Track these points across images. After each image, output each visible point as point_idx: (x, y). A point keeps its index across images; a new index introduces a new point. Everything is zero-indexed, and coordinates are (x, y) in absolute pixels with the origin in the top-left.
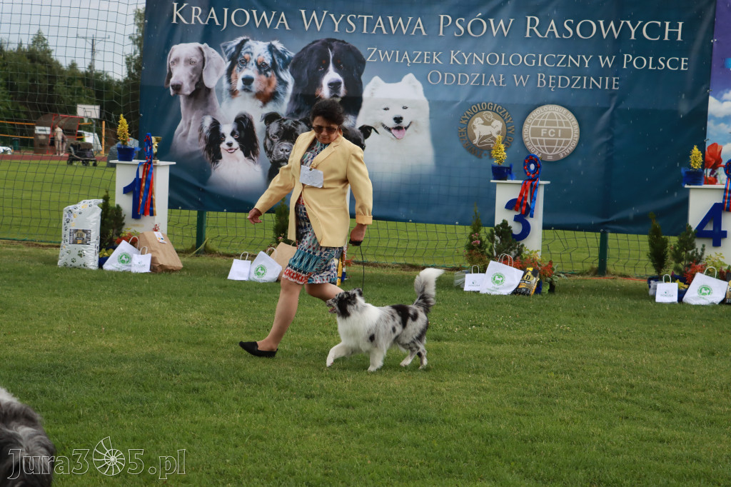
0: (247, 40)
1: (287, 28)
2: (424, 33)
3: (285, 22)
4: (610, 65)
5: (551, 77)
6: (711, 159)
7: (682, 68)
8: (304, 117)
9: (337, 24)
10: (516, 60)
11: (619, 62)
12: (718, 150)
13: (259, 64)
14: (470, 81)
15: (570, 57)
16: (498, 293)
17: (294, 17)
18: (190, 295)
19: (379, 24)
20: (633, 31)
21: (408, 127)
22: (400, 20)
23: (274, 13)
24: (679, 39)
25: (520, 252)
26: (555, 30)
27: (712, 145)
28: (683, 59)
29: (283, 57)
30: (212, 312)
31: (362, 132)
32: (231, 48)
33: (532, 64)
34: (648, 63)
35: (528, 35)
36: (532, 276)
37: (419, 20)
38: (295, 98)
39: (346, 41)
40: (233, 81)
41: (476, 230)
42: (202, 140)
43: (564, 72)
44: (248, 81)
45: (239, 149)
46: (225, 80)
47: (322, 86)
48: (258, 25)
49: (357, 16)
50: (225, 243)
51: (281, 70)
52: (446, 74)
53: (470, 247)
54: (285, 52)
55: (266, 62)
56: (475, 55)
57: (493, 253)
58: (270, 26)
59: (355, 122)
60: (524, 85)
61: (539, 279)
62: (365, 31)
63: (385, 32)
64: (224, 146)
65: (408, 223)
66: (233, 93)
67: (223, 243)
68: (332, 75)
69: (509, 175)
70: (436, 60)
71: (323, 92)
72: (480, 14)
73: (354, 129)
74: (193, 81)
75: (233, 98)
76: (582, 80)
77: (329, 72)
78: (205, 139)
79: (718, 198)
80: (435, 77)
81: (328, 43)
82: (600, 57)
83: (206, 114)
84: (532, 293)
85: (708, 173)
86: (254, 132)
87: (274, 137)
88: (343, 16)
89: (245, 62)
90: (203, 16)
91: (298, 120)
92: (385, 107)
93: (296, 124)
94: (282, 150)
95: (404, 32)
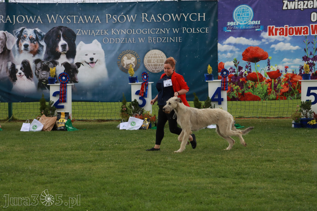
0: (25, 29)
1: (42, 22)
2: (100, 22)
3: (40, 20)
4: (177, 32)
5: (154, 38)
6: (220, 69)
7: (206, 32)
8: (51, 60)
9: (63, 20)
10: (139, 31)
11: (181, 31)
12: (223, 65)
13: (31, 38)
14: (121, 41)
15: (161, 29)
16: (133, 129)
17: (44, 18)
18: (3, 139)
19: (81, 19)
20: (186, 18)
21: (96, 62)
22: (89, 17)
23: (35, 16)
24: (204, 20)
25: (142, 111)
26: (154, 18)
27: (220, 63)
28: (206, 28)
29: (41, 35)
30: (11, 146)
31: (76, 65)
32: (18, 32)
33: (145, 33)
34: (193, 30)
35: (143, 21)
36: (147, 122)
37: (97, 17)
38: (47, 52)
39: (67, 27)
40: (20, 46)
41: (124, 104)
42: (8, 72)
43: (159, 35)
44: (26, 46)
45: (24, 75)
46: (16, 46)
47: (58, 47)
48: (29, 22)
49: (71, 16)
50: (21, 116)
51: (40, 41)
52: (110, 39)
53: (122, 111)
54: (41, 33)
55: (34, 38)
56: (122, 30)
57: (131, 113)
58: (34, 22)
59: (73, 61)
60: (143, 42)
61: (150, 123)
62: (75, 22)
63: (83, 22)
64: (17, 74)
65: (99, 103)
66: (20, 51)
67: (20, 116)
68: (62, 42)
69: (136, 81)
70: (106, 33)
71: (59, 49)
72: (123, 13)
73: (73, 64)
74: (2, 47)
75: (20, 54)
76: (166, 38)
77: (61, 41)
78: (9, 72)
79: (219, 85)
80: (106, 40)
81: (60, 28)
82: (173, 29)
83: (9, 61)
84: (147, 128)
85: (220, 75)
86: (30, 68)
87: (39, 69)
88: (65, 16)
89: (24, 38)
90: (5, 19)
91: (49, 62)
92: (86, 54)
93: (48, 63)
94: (43, 75)
95: (92, 22)
